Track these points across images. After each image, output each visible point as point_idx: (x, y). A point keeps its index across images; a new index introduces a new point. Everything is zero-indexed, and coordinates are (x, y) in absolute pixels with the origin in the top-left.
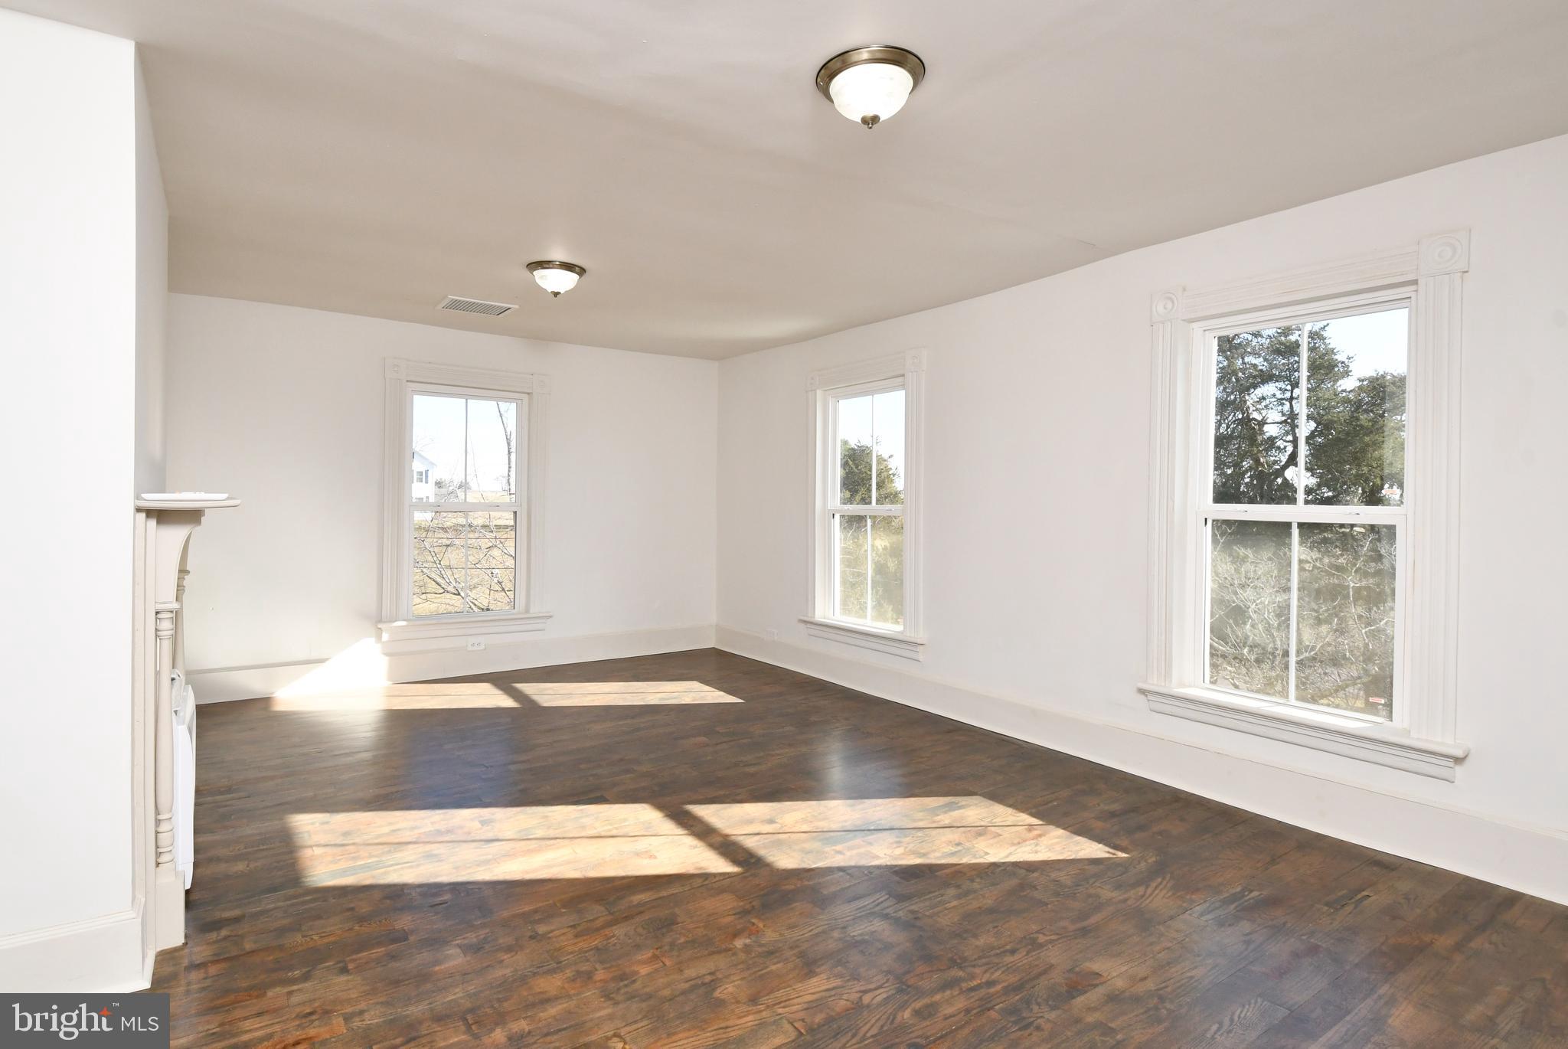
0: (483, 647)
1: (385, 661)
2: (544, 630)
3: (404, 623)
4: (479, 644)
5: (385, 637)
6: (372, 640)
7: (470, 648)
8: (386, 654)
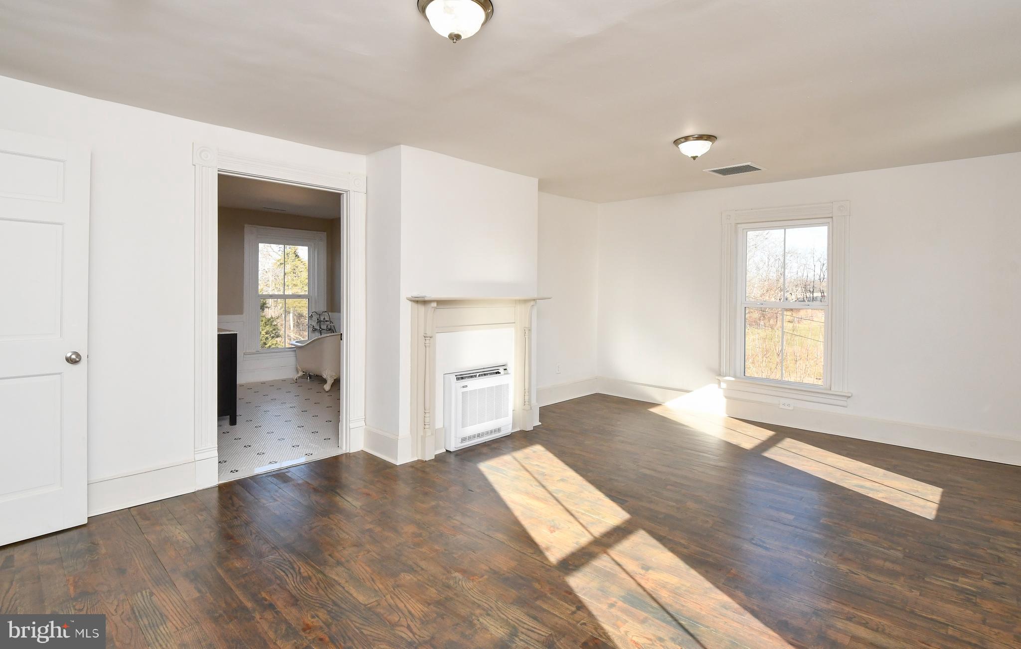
0: (791, 408)
1: (724, 401)
2: (846, 407)
3: (733, 379)
4: (789, 405)
5: (724, 385)
6: (716, 386)
7: (782, 406)
8: (726, 397)
